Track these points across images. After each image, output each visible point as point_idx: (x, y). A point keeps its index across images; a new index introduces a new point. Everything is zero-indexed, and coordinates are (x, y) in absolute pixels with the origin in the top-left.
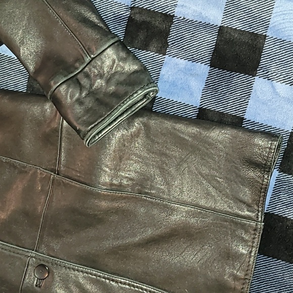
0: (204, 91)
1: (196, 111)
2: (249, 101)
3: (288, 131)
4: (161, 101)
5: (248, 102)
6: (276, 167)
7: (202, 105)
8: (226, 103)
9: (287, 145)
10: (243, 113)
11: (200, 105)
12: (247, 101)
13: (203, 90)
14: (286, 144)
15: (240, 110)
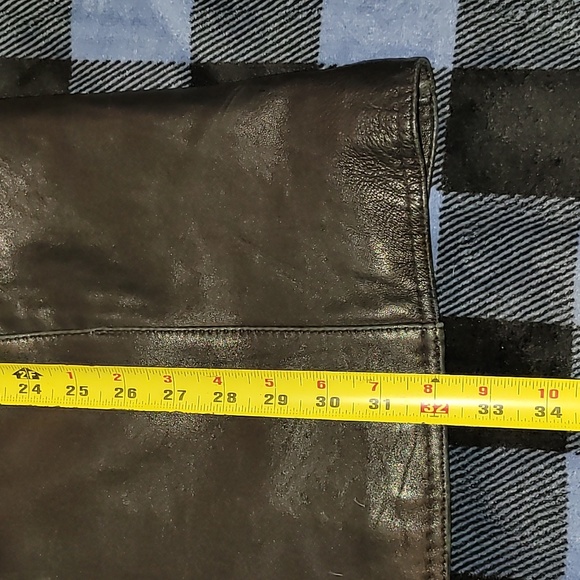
0: (195, 16)
1: (185, 77)
2: (322, 13)
3: (444, 69)
4: (87, 71)
5: (319, 16)
6: (434, 180)
7: (196, 55)
8: (261, 33)
9: (451, 110)
10: (312, 50)
11: (192, 59)
12: (316, 15)
13: (192, 14)
14: (447, 108)
15: (303, 44)
